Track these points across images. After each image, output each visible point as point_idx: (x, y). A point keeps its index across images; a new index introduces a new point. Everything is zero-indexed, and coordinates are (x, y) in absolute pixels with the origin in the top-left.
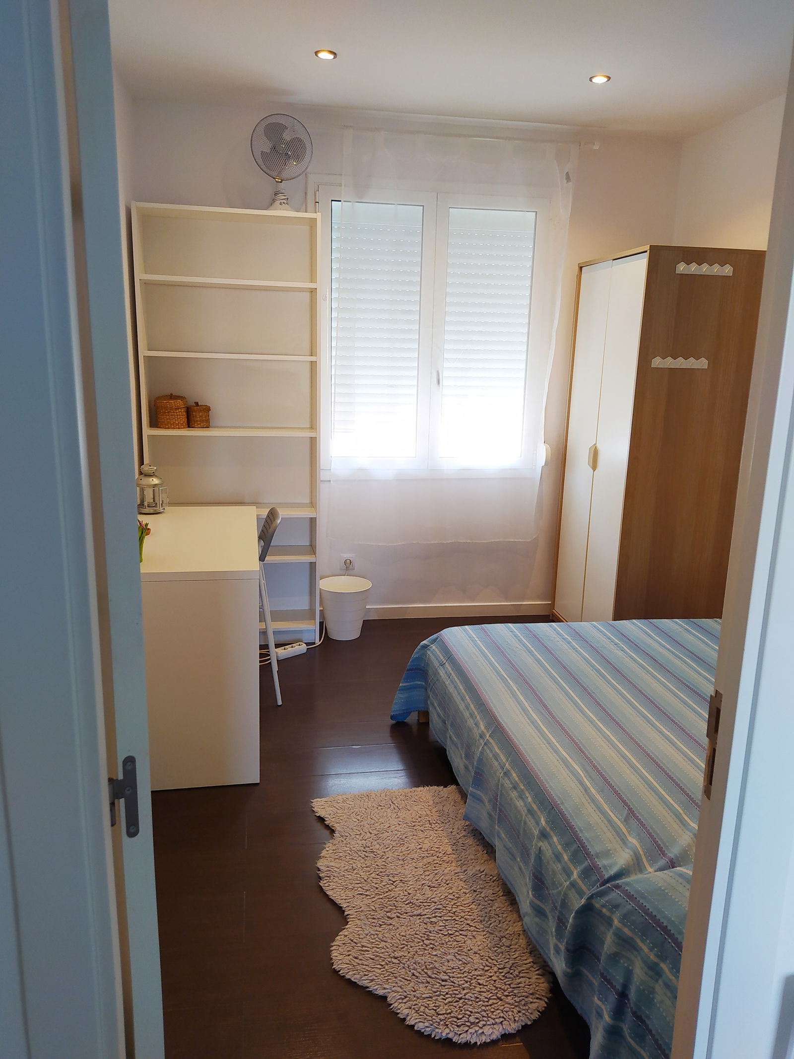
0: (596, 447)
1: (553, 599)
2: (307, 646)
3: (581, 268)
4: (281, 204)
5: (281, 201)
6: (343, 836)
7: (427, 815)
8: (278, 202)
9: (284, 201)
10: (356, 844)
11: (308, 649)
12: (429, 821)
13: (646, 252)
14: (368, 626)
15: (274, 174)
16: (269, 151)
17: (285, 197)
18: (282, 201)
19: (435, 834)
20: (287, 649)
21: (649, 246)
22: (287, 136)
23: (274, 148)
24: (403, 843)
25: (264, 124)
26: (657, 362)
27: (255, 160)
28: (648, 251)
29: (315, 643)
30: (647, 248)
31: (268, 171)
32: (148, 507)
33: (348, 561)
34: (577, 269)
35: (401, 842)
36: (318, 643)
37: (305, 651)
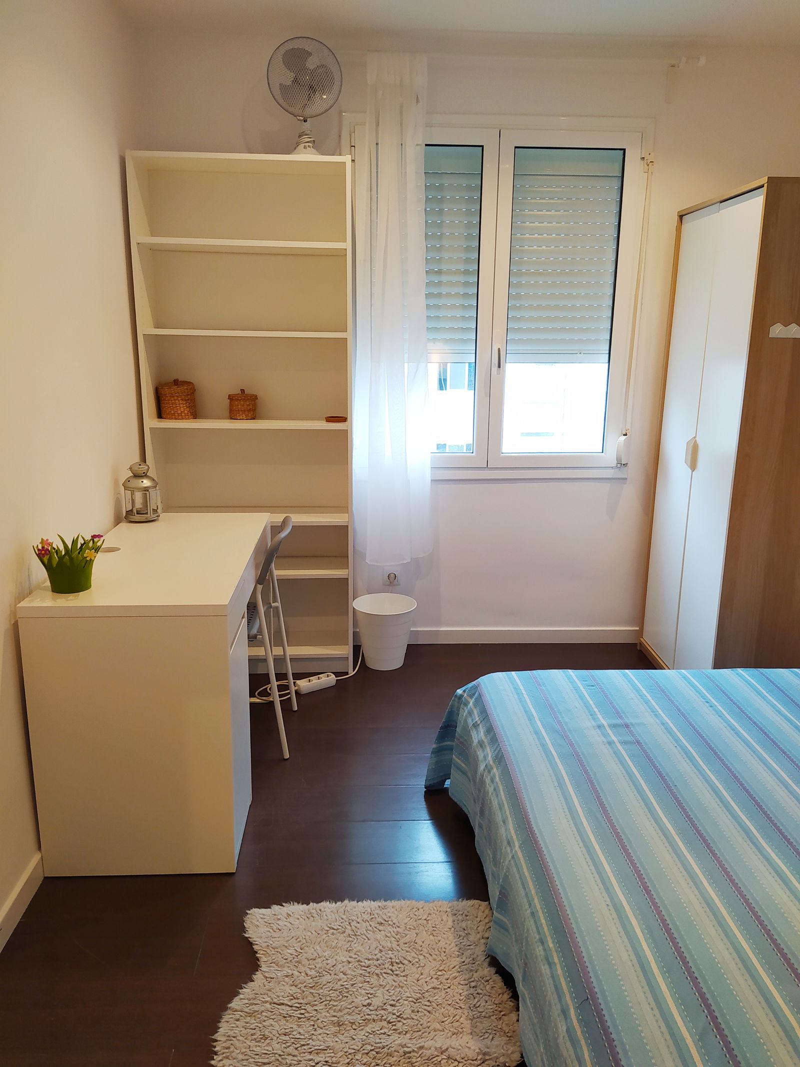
0: (696, 440)
1: (642, 625)
2: (336, 677)
3: (681, 217)
4: (305, 147)
5: (305, 144)
6: (267, 977)
7: (392, 949)
8: (302, 146)
9: (309, 144)
10: (284, 991)
11: (337, 680)
12: (391, 958)
13: (762, 186)
14: (414, 651)
15: (297, 111)
16: (289, 83)
17: (310, 139)
18: (307, 144)
19: (394, 981)
20: (312, 680)
21: (767, 177)
22: (312, 63)
23: (295, 80)
24: (347, 995)
25: (282, 51)
26: (777, 331)
27: (274, 97)
28: (766, 185)
29: (348, 672)
30: (764, 180)
31: (290, 109)
32: (137, 514)
33: (392, 576)
34: (676, 218)
35: (343, 993)
36: (351, 673)
37: (334, 683)
